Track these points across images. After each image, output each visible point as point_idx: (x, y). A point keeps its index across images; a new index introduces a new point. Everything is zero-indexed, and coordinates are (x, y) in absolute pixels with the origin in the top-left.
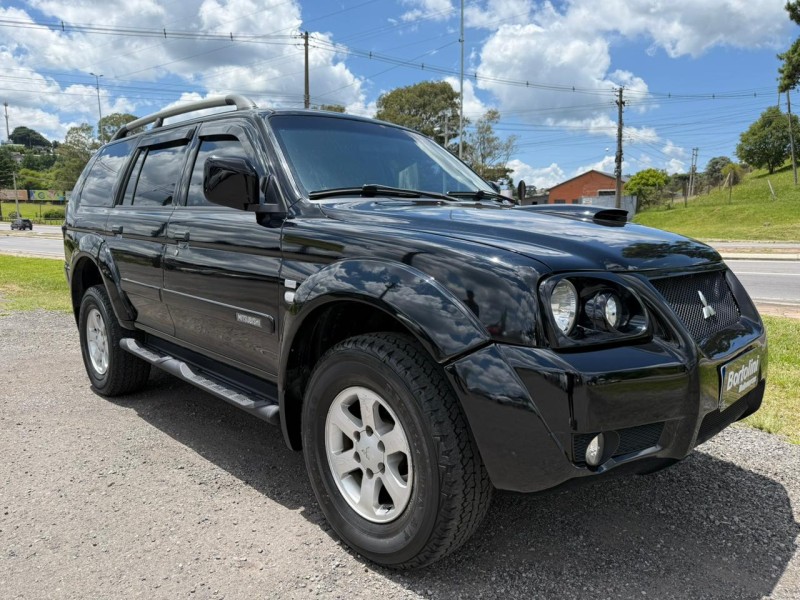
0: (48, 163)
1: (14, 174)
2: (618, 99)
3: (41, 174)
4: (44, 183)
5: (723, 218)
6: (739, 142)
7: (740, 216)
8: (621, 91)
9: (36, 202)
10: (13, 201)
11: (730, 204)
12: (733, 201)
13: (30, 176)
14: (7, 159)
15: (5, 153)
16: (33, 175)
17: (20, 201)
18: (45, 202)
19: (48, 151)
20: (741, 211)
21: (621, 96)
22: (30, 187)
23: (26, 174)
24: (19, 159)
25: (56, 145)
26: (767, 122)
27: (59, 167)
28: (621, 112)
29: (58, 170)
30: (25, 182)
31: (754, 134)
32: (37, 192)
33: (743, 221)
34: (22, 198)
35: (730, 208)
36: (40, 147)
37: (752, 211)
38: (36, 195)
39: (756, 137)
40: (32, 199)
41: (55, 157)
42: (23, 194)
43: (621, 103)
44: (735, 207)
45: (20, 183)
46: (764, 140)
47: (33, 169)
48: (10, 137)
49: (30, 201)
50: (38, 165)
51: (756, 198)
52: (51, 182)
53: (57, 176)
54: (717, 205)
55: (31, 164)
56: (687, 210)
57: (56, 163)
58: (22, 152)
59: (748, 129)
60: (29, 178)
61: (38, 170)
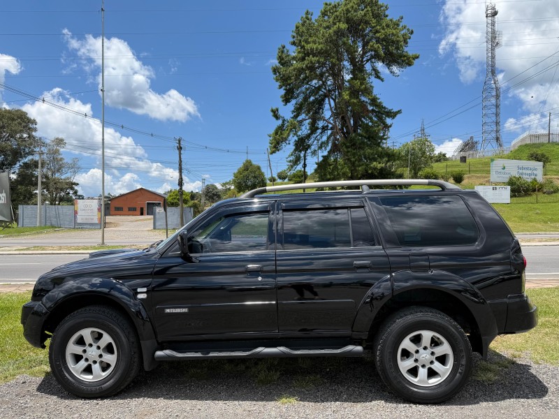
8: (180, 141)
21: (179, 143)
28: (180, 154)
43: (180, 148)
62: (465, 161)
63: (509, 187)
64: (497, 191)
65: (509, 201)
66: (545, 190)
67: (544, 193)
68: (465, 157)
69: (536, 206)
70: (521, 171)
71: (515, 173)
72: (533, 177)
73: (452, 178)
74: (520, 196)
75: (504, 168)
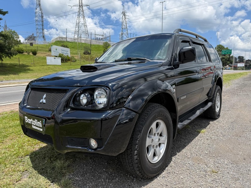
62: (32, 45)
63: (60, 58)
64: (56, 60)
65: (61, 64)
66: (72, 60)
67: (72, 61)
68: (32, 43)
69: (71, 66)
70: (63, 52)
71: (60, 52)
72: (67, 54)
73: (31, 53)
74: (64, 62)
75: (56, 50)
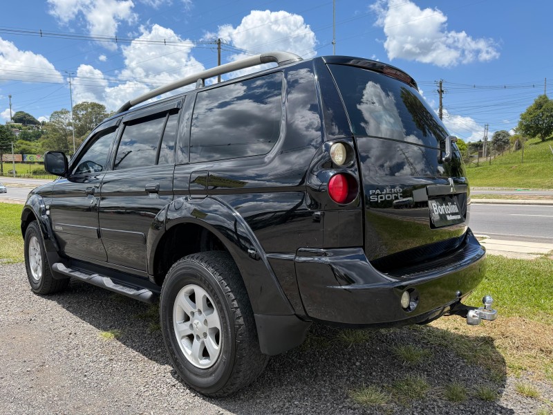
0: (37, 136)
1: (12, 143)
2: (439, 89)
3: (32, 144)
4: (33, 150)
5: (520, 172)
6: (520, 120)
7: (532, 171)
8: (441, 84)
9: (28, 163)
10: (12, 162)
11: (523, 162)
12: (525, 160)
13: (24, 145)
14: (8, 133)
15: (8, 129)
16: (26, 144)
17: (16, 162)
18: (34, 163)
19: (38, 128)
20: (533, 168)
21: (441, 86)
22: (23, 152)
23: (22, 143)
24: (17, 134)
25: (43, 123)
26: (539, 106)
27: (44, 138)
28: (441, 98)
29: (44, 141)
30: (20, 149)
31: (530, 114)
32: (29, 155)
33: (535, 175)
34: (17, 160)
35: (524, 165)
36: (32, 125)
37: (541, 168)
38: (28, 158)
39: (532, 116)
40: (25, 160)
41: (42, 132)
42: (18, 157)
43: (441, 92)
44: (528, 165)
45: (17, 150)
46: (537, 118)
47: (27, 140)
48: (12, 119)
49: (23, 162)
50: (31, 138)
51: (542, 158)
52: (39, 149)
53: (43, 145)
54: (514, 163)
55: (26, 137)
56: (492, 167)
57: (43, 136)
58: (20, 128)
59: (526, 111)
60: (23, 146)
61: (30, 141)
